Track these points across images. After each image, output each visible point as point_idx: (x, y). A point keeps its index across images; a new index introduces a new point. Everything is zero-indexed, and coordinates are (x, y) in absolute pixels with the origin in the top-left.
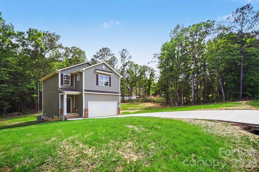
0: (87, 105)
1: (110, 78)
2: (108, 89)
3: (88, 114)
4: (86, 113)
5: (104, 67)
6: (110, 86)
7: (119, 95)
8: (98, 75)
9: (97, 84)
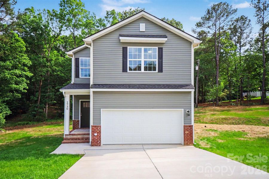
0: (98, 118)
1: (160, 50)
2: (154, 77)
3: (99, 137)
4: (96, 134)
5: (142, 27)
6: (161, 70)
7: (190, 92)
8: (126, 48)
9: (124, 70)
